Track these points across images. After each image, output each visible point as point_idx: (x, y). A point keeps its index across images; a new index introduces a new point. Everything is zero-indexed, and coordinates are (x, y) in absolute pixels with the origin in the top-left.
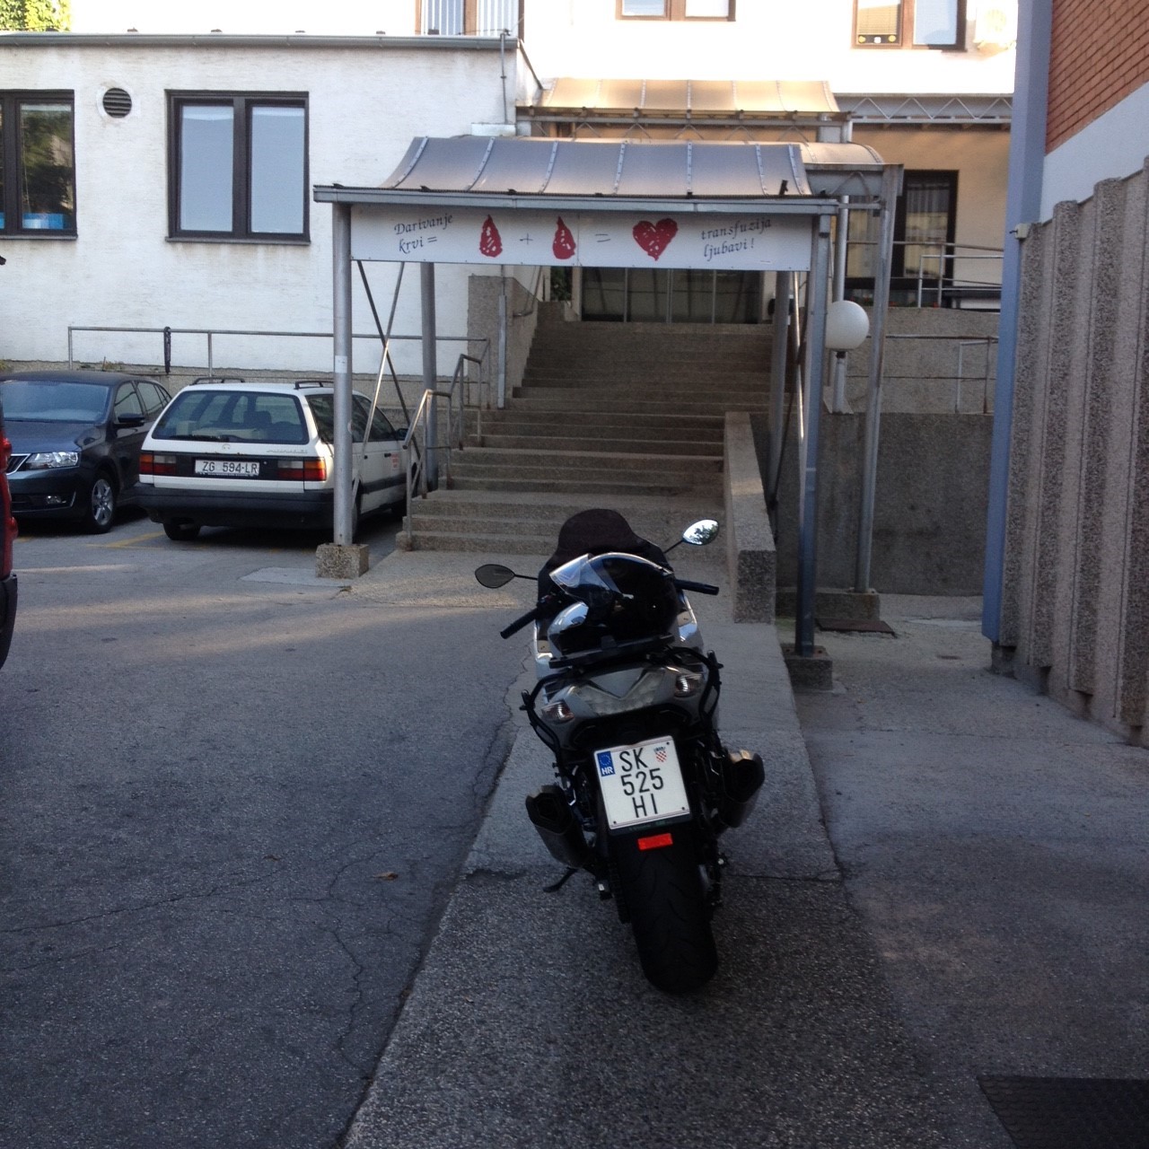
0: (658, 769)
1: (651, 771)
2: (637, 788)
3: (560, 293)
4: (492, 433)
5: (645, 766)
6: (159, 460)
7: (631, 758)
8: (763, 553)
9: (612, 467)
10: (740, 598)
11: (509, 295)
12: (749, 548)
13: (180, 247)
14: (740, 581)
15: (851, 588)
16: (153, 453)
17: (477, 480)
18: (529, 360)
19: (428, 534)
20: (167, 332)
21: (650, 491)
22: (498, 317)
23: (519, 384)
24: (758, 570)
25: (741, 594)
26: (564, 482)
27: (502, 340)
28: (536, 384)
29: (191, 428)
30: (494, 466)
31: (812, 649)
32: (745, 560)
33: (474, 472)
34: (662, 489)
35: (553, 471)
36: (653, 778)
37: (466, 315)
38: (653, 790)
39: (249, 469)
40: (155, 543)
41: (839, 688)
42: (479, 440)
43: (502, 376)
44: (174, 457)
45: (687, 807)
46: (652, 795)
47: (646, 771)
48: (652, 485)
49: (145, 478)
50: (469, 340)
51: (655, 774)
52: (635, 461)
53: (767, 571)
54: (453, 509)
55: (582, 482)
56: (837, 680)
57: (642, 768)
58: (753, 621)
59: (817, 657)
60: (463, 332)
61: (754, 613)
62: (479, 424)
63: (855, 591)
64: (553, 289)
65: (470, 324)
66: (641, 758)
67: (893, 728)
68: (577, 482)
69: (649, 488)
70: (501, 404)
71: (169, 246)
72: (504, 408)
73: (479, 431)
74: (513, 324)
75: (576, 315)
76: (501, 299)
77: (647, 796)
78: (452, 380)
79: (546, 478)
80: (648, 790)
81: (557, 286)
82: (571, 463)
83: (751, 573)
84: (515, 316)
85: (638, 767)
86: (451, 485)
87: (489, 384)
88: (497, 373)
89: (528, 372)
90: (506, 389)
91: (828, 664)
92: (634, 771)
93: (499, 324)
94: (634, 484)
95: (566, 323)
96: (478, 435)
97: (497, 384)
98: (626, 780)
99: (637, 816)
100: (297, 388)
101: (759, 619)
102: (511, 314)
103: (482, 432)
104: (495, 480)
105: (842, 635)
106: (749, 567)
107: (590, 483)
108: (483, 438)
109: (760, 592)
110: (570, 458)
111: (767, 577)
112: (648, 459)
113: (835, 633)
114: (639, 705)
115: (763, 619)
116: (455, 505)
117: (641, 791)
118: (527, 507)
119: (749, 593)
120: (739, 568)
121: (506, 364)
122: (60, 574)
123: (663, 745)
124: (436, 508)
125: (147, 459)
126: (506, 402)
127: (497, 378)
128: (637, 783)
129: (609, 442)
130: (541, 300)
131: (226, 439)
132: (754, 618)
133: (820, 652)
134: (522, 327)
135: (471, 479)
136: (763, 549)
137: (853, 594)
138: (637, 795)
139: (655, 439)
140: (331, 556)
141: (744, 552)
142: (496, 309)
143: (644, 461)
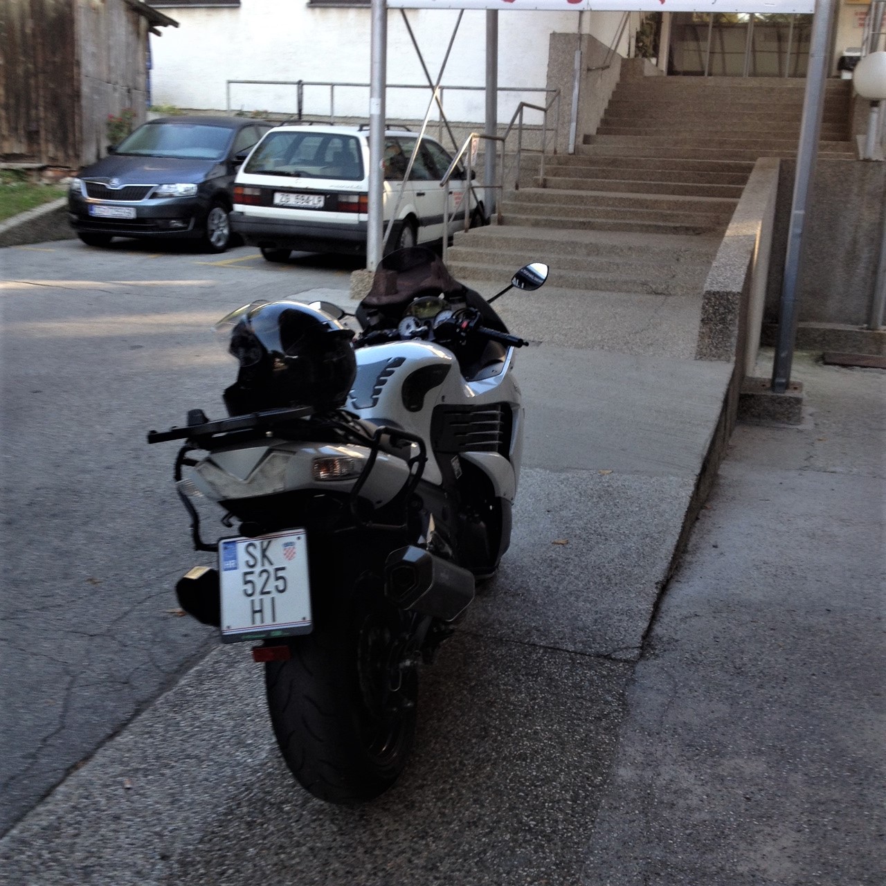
0: (283, 569)
1: (277, 570)
2: (258, 589)
3: (643, 51)
4: (555, 175)
5: (271, 564)
6: (248, 191)
7: (257, 553)
8: (728, 293)
9: (647, 207)
10: (702, 336)
11: (584, 49)
12: (716, 288)
13: (317, 11)
14: (703, 320)
15: (865, 326)
16: (243, 186)
17: (524, 217)
18: (606, 111)
19: (461, 264)
20: (300, 84)
21: (676, 230)
22: (573, 70)
23: (593, 131)
24: (722, 310)
25: (703, 333)
26: (599, 220)
27: (576, 91)
28: (608, 132)
29: (277, 164)
30: (542, 205)
31: (787, 386)
32: (709, 299)
33: (523, 210)
34: (687, 229)
35: (592, 210)
36: (278, 578)
37: (545, 69)
38: (275, 594)
39: (316, 201)
40: (253, 264)
41: (808, 425)
42: (541, 181)
43: (574, 125)
44: (258, 190)
45: (308, 617)
46: (273, 599)
47: (271, 569)
48: (678, 225)
49: (238, 208)
50: (547, 91)
51: (280, 574)
52: (668, 202)
53: (730, 311)
54: (489, 242)
55: (616, 221)
56: (811, 415)
57: (267, 567)
58: (713, 359)
59: (789, 394)
60: (543, 83)
61: (714, 351)
62: (542, 167)
63: (868, 329)
64: (637, 47)
65: (549, 77)
66: (268, 553)
67: (838, 469)
68: (610, 221)
69: (675, 228)
70: (571, 149)
71: (310, 11)
72: (574, 154)
73: (542, 173)
74: (587, 77)
75: (662, 71)
76: (577, 55)
77: (267, 598)
78: (508, 127)
79: (585, 217)
80: (268, 593)
81: (641, 44)
82: (611, 203)
83: (714, 313)
84: (589, 70)
85: (263, 565)
86: (501, 222)
87: (557, 131)
88: (570, 122)
89: (604, 122)
90: (577, 136)
91: (798, 401)
92: (258, 569)
93: (574, 77)
94: (661, 224)
95: (646, 78)
96: (541, 177)
97: (569, 131)
98: (249, 578)
99: (253, 622)
100: (361, 130)
101: (719, 357)
102: (586, 68)
103: (546, 174)
104: (539, 217)
105: (844, 370)
106: (713, 307)
107: (624, 221)
108: (545, 180)
109: (721, 331)
110: (610, 199)
111: (729, 317)
112: (681, 200)
113: (837, 368)
114: (269, 490)
115: (722, 358)
116: (490, 239)
117: (263, 593)
118: (553, 242)
119: (711, 332)
120: (704, 308)
121: (578, 113)
122: (148, 288)
123: (293, 539)
124: (475, 242)
125: (239, 191)
126: (576, 148)
127: (569, 126)
128: (259, 583)
129: (655, 185)
130: (625, 56)
131: (298, 175)
132: (714, 356)
133: (795, 388)
134: (599, 80)
135: (519, 216)
136: (728, 290)
137: (865, 331)
138: (257, 597)
139: (699, 182)
140: (362, 281)
141: (708, 292)
142: (572, 63)
143: (676, 203)
